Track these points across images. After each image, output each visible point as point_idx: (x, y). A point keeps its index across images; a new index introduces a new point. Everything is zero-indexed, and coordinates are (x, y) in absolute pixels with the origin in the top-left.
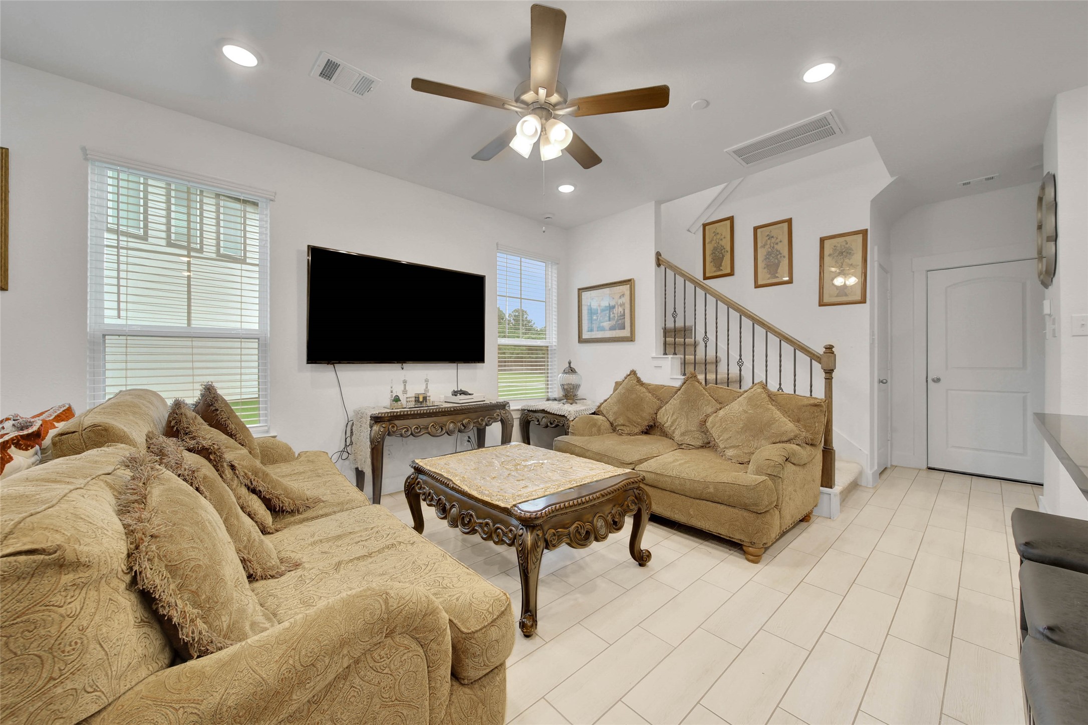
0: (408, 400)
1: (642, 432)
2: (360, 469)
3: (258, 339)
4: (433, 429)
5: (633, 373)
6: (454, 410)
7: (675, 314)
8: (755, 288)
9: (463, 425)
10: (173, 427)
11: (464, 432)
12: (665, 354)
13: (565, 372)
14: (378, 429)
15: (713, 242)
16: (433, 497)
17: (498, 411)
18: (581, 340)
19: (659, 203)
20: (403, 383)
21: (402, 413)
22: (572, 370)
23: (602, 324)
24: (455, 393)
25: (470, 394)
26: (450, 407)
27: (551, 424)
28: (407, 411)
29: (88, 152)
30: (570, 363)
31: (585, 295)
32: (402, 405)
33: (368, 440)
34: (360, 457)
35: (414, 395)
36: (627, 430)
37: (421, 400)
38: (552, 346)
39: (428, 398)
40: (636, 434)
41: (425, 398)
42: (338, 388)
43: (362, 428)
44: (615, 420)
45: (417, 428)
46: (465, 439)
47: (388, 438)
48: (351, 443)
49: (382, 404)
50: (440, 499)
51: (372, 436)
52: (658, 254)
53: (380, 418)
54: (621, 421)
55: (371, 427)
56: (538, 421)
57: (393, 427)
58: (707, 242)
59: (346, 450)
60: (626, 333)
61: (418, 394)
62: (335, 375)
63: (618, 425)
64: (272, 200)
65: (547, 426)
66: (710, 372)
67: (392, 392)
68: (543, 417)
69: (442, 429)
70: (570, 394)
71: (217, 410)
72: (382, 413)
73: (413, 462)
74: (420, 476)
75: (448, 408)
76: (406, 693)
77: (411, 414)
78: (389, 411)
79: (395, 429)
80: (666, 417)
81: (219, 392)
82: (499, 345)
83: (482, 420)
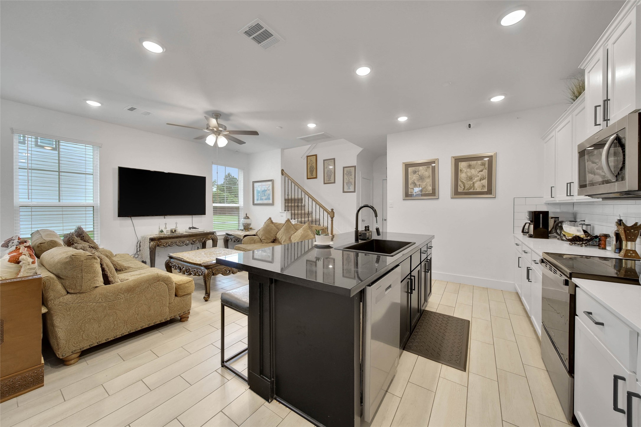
0: (167, 231)
1: (271, 242)
2: (144, 261)
3: (93, 207)
4: (179, 243)
5: (270, 218)
6: (189, 235)
7: (288, 195)
8: (324, 184)
9: (193, 242)
10: (71, 242)
11: (194, 244)
12: (285, 211)
13: (245, 218)
14: (153, 243)
15: (310, 164)
16: (176, 266)
17: (210, 235)
18: (254, 204)
19: (283, 150)
20: (165, 224)
21: (164, 237)
22: (247, 217)
23: (262, 197)
24: (190, 228)
25: (197, 229)
26: (187, 234)
27: (236, 240)
28: (167, 236)
29: (14, 130)
30: (246, 214)
31: (256, 184)
32: (164, 234)
33: (148, 248)
34: (144, 256)
35: (170, 230)
36: (265, 241)
37: (173, 231)
38: (241, 207)
39: (177, 231)
40: (269, 243)
41: (175, 231)
42: (133, 228)
43: (145, 244)
44: (261, 238)
45: (171, 243)
46: (196, 248)
47: (157, 247)
48: (140, 250)
49: (155, 233)
50: (179, 266)
51: (150, 247)
52: (282, 170)
53: (154, 239)
54: (263, 238)
55: (150, 243)
56: (231, 239)
57: (160, 243)
58: (308, 163)
59: (137, 254)
60: (270, 202)
61: (172, 229)
62: (131, 222)
63: (263, 240)
64: (100, 147)
65: (235, 242)
66: (303, 218)
67: (159, 228)
68: (233, 238)
69: (183, 243)
70: (247, 227)
71: (84, 236)
72: (155, 237)
73: (169, 255)
74: (172, 260)
75: (186, 234)
76: (162, 294)
77: (168, 237)
78: (158, 236)
79: (161, 243)
80: (279, 236)
81: (84, 230)
82: (213, 207)
83: (202, 239)
